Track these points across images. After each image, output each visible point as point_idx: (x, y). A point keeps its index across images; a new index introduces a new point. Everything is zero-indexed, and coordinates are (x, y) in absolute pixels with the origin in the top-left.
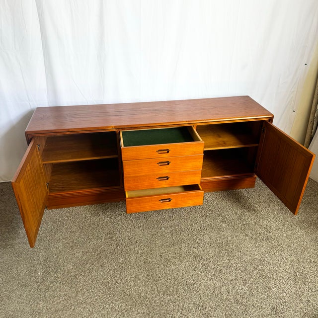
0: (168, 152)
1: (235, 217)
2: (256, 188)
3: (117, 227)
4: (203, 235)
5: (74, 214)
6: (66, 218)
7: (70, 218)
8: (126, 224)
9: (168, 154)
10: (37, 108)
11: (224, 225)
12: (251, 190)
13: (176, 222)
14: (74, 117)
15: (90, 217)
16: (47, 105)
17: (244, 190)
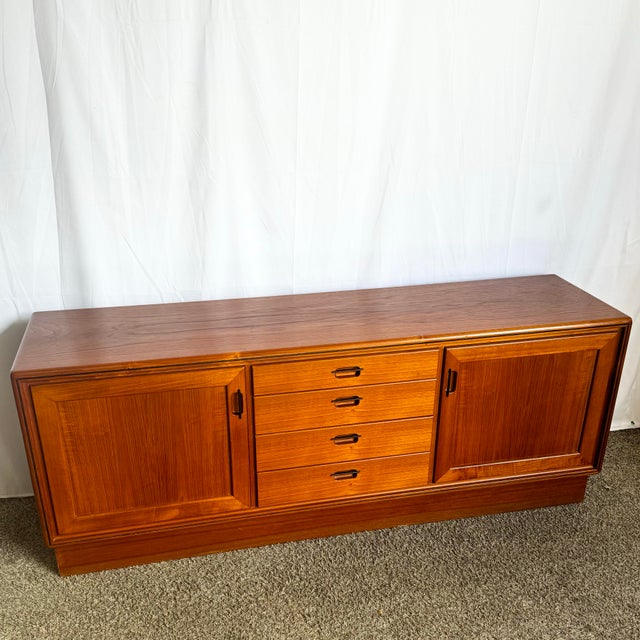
0: (358, 374)
1: (551, 580)
2: (586, 502)
3: (248, 618)
4: (478, 634)
5: (129, 585)
6: (112, 599)
7: (121, 599)
8: (270, 611)
9: (359, 378)
10: (37, 314)
11: (526, 604)
12: (576, 508)
13: (402, 599)
14: (133, 334)
15: (175, 592)
16: (59, 306)
17: (559, 508)
